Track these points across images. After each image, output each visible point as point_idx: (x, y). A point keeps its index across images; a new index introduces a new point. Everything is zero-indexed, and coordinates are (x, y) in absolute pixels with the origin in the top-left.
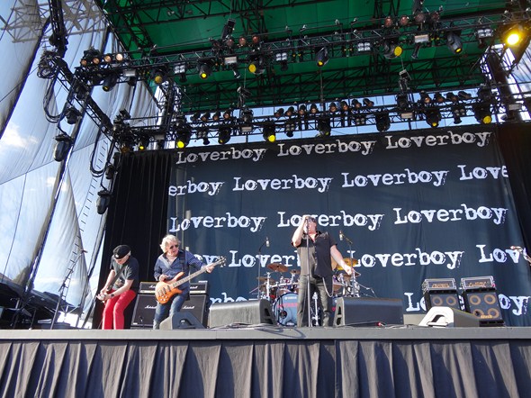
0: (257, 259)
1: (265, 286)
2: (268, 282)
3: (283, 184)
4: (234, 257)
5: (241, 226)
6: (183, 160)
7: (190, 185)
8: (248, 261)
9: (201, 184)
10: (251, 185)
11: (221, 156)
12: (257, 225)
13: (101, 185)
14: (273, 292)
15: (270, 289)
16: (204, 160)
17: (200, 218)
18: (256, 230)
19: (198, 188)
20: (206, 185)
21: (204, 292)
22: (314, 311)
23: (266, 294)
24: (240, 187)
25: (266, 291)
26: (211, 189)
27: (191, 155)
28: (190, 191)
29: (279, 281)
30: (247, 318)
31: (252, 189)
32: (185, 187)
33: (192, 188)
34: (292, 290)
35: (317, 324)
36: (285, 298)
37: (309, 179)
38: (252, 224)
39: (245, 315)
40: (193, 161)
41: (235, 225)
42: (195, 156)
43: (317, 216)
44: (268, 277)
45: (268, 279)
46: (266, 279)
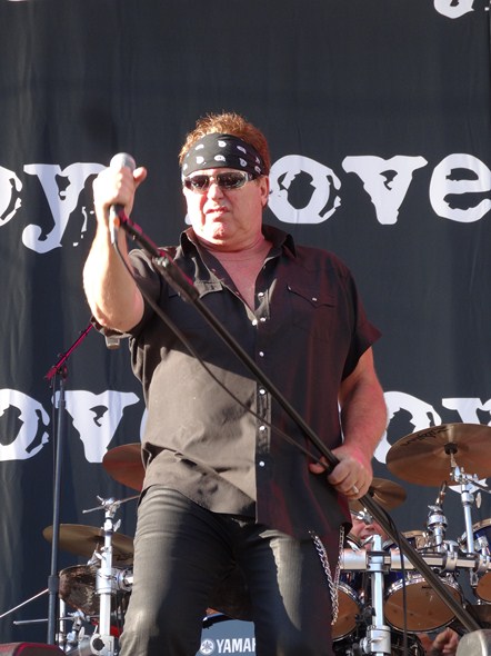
43: (420, 162)
44: (108, 525)
45: (108, 539)
46: (101, 540)
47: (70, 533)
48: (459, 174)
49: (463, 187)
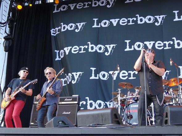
0: (110, 74)
1: (117, 98)
2: (119, 96)
3: (129, 21)
4: (93, 72)
5: (99, 51)
6: (58, 9)
7: (63, 26)
8: (103, 76)
9: (70, 25)
10: (105, 24)
11: (84, 5)
12: (110, 50)
13: (6, 32)
14: (123, 102)
15: (121, 100)
16: (72, 9)
17: (69, 48)
18: (109, 54)
19: (68, 27)
20: (74, 25)
21: (76, 102)
22: (152, 115)
23: (117, 104)
24: (98, 25)
25: (118, 101)
26: (77, 27)
27: (63, 6)
28: (62, 30)
29: (127, 95)
30: (102, 120)
31: (106, 26)
32: (60, 28)
33: (64, 28)
34: (136, 101)
35: (154, 123)
36: (132, 106)
37: (148, 17)
38: (106, 50)
39: (101, 118)
40: (65, 10)
41: (94, 50)
42: (66, 6)
43: (154, 42)
44: (119, 92)
45: (119, 94)
46: (118, 94)
47: (115, 93)
48: (159, 44)
49: (159, 45)
